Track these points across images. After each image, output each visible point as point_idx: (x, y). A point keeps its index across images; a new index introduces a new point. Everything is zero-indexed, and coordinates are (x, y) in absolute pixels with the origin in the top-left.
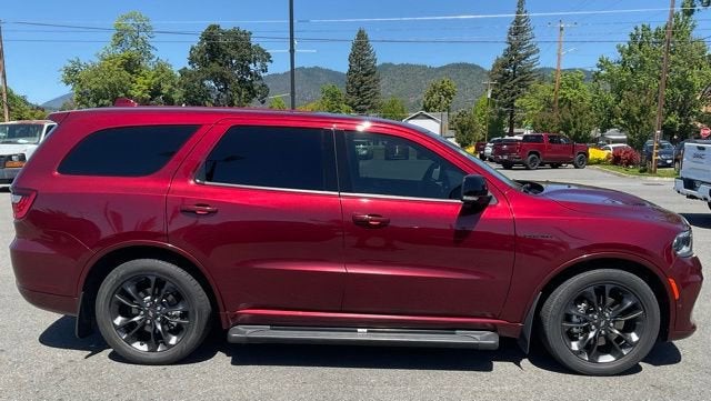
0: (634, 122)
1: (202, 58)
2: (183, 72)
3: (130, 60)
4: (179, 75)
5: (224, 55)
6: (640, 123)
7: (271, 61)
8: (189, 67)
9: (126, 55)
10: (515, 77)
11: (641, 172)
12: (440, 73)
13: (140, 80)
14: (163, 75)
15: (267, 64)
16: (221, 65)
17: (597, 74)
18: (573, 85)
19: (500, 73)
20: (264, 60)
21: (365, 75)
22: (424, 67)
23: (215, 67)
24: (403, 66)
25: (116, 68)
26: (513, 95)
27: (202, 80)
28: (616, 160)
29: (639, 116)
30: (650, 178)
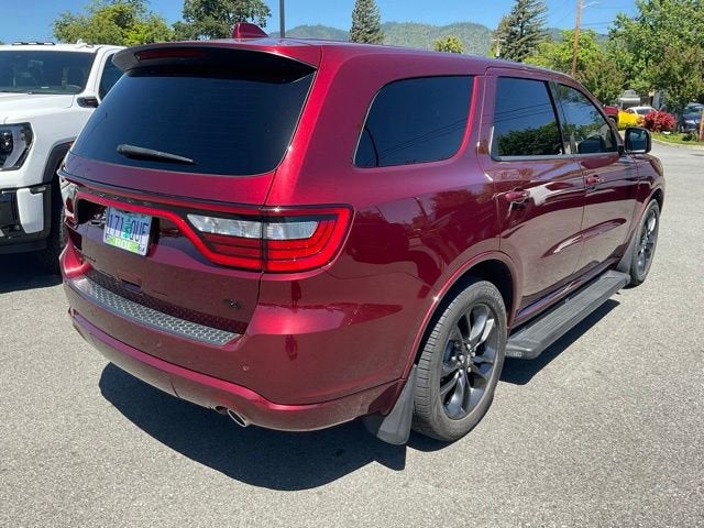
0: (674, 82)
1: (196, 11)
2: (177, 27)
3: (121, 13)
4: (173, 29)
5: (220, 8)
6: (683, 82)
7: (270, 15)
8: (184, 21)
9: (117, 7)
10: (522, 36)
11: (685, 139)
12: (445, 31)
13: (132, 35)
14: (156, 30)
15: (266, 18)
16: (216, 18)
17: (614, 31)
18: (585, 44)
19: (507, 32)
20: (262, 14)
21: (369, 32)
22: (428, 27)
23: (210, 21)
24: (407, 26)
25: (107, 21)
26: (520, 54)
27: (197, 35)
28: (649, 125)
29: (681, 74)
30: (695, 147)
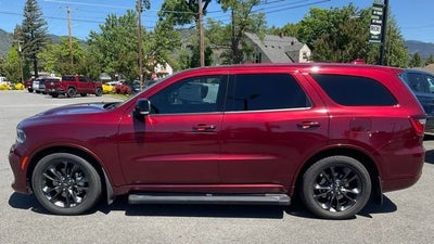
10: (33, 39)
17: (90, 40)
19: (22, 35)
26: (34, 50)
28: (118, 91)
29: (128, 66)
